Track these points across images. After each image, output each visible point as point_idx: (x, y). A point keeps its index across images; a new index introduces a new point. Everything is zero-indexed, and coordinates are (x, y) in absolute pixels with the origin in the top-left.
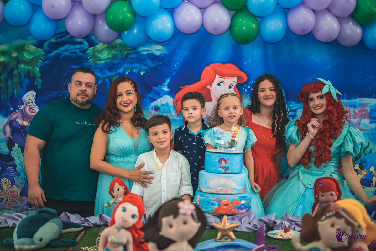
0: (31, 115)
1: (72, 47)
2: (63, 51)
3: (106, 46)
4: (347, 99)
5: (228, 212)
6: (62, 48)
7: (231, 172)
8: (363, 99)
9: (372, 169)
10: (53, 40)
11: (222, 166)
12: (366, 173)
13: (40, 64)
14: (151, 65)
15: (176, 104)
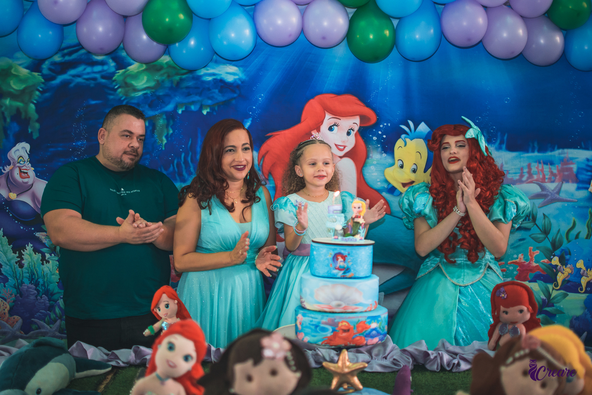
0: (23, 181)
1: (89, 69)
2: (74, 76)
3: (144, 67)
4: (539, 151)
5: (348, 343)
6: (73, 72)
7: (353, 276)
8: (566, 150)
9: (580, 264)
10: (57, 58)
11: (338, 265)
12: (570, 271)
13: (36, 98)
14: (220, 98)
15: (261, 162)
